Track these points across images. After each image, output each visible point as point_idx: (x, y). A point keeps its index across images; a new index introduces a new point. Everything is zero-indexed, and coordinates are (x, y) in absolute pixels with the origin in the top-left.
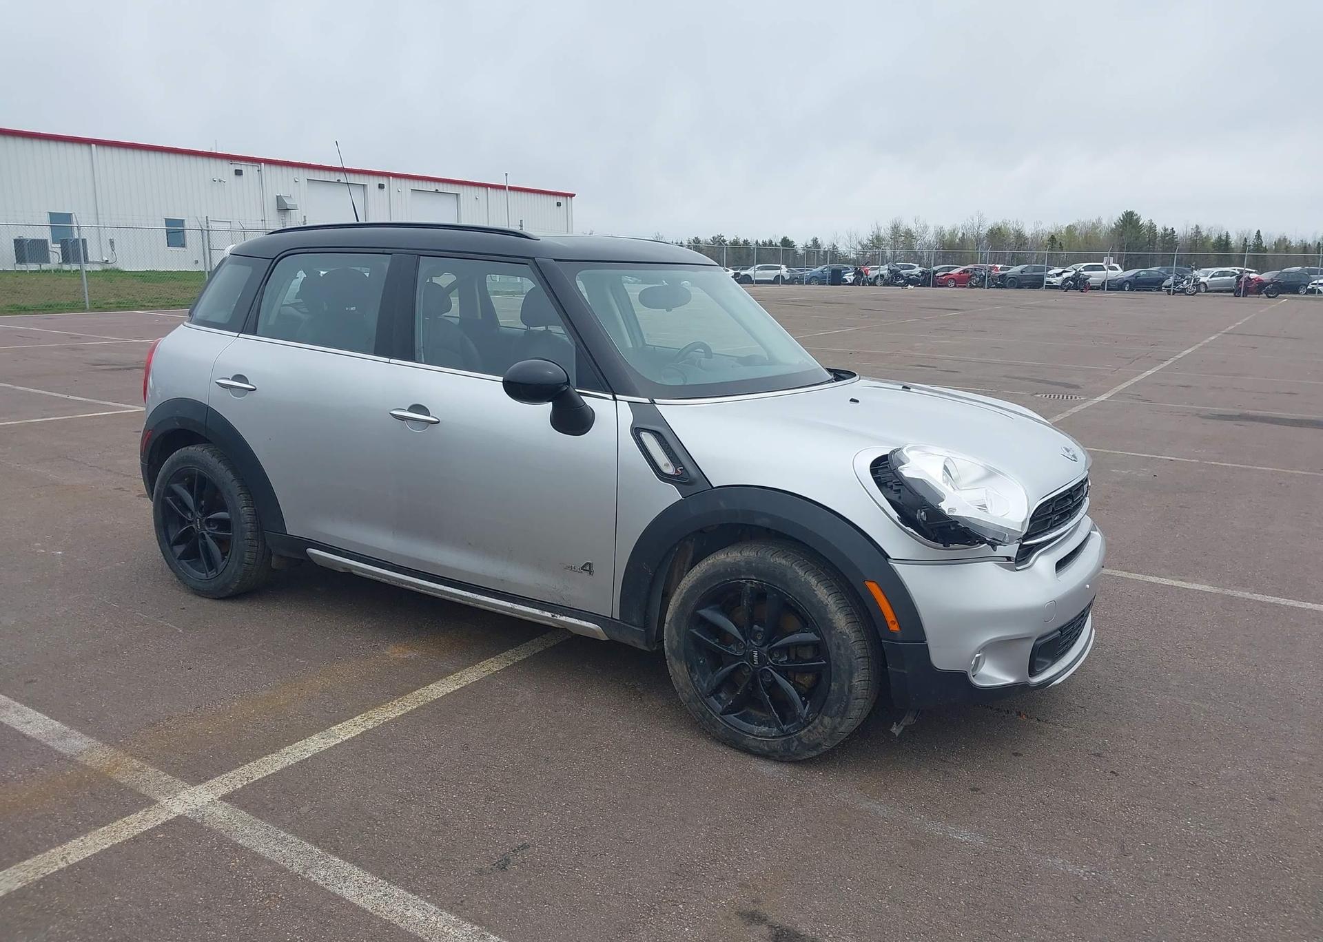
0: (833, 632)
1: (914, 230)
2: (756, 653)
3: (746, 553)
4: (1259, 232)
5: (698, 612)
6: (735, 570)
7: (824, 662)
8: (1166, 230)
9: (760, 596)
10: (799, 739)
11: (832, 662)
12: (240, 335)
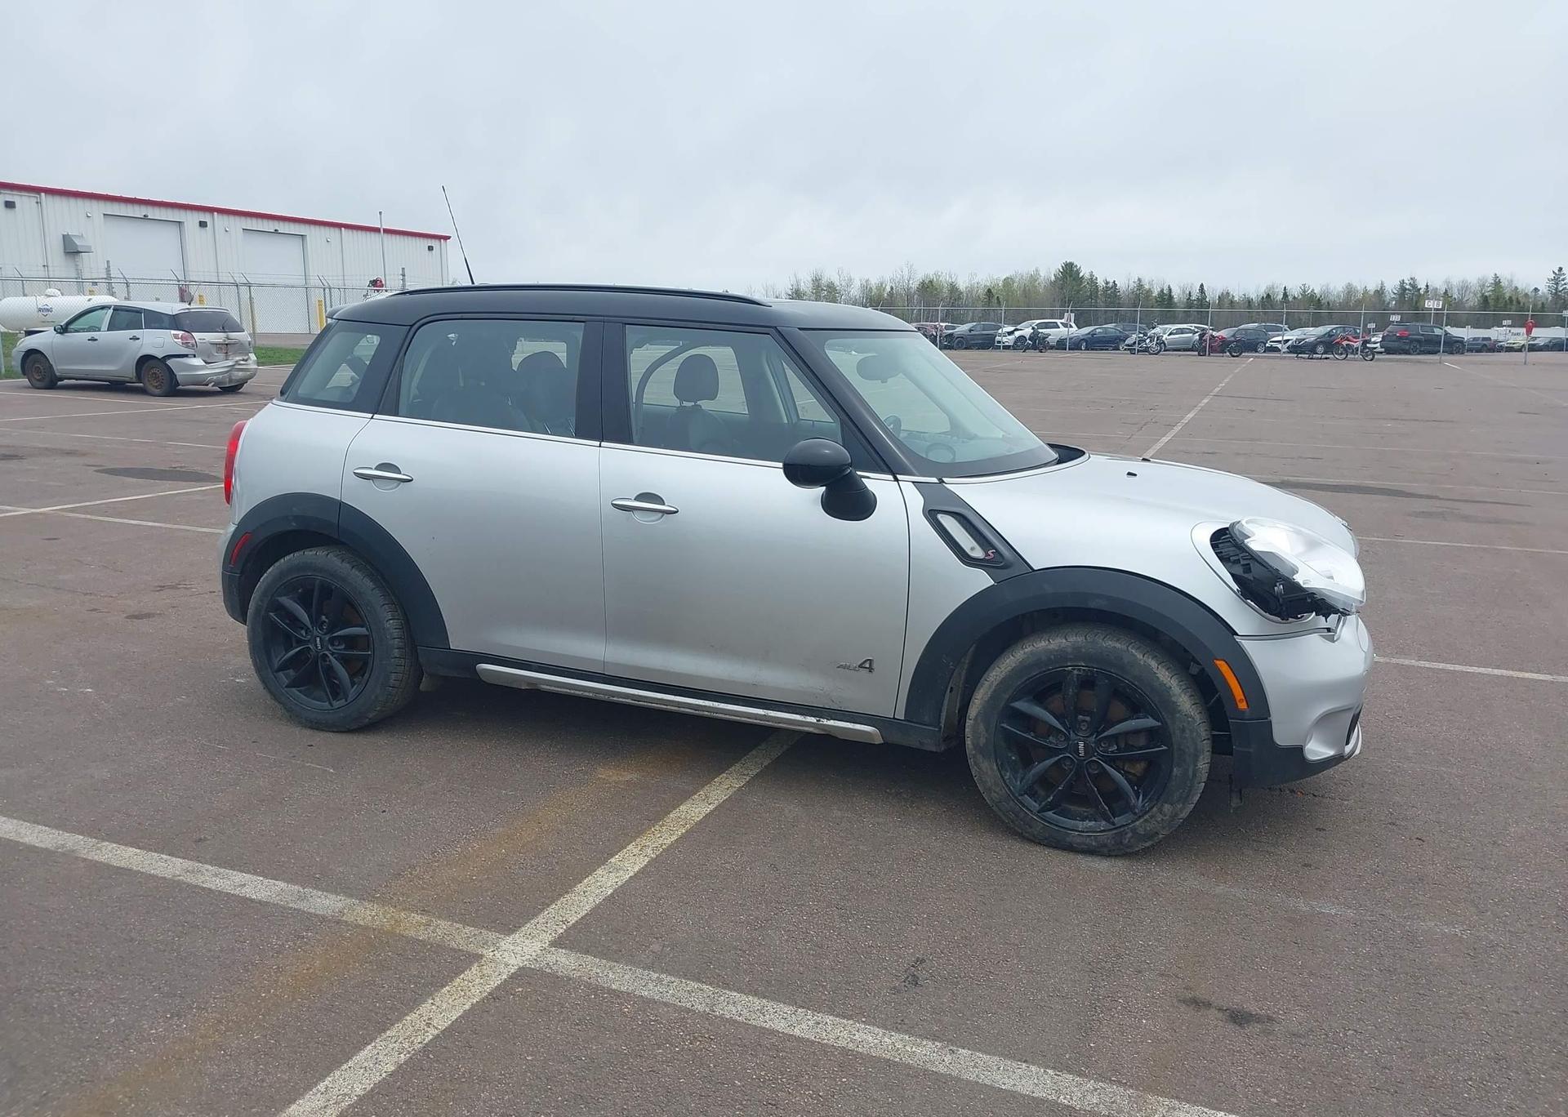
0: (1178, 715)
1: (837, 283)
2: (1081, 744)
3: (1072, 639)
4: (1202, 285)
5: (1012, 704)
6: (1061, 656)
7: (1165, 748)
8: (1107, 283)
9: (1087, 683)
10: (1134, 830)
11: (1175, 747)
12: (376, 416)
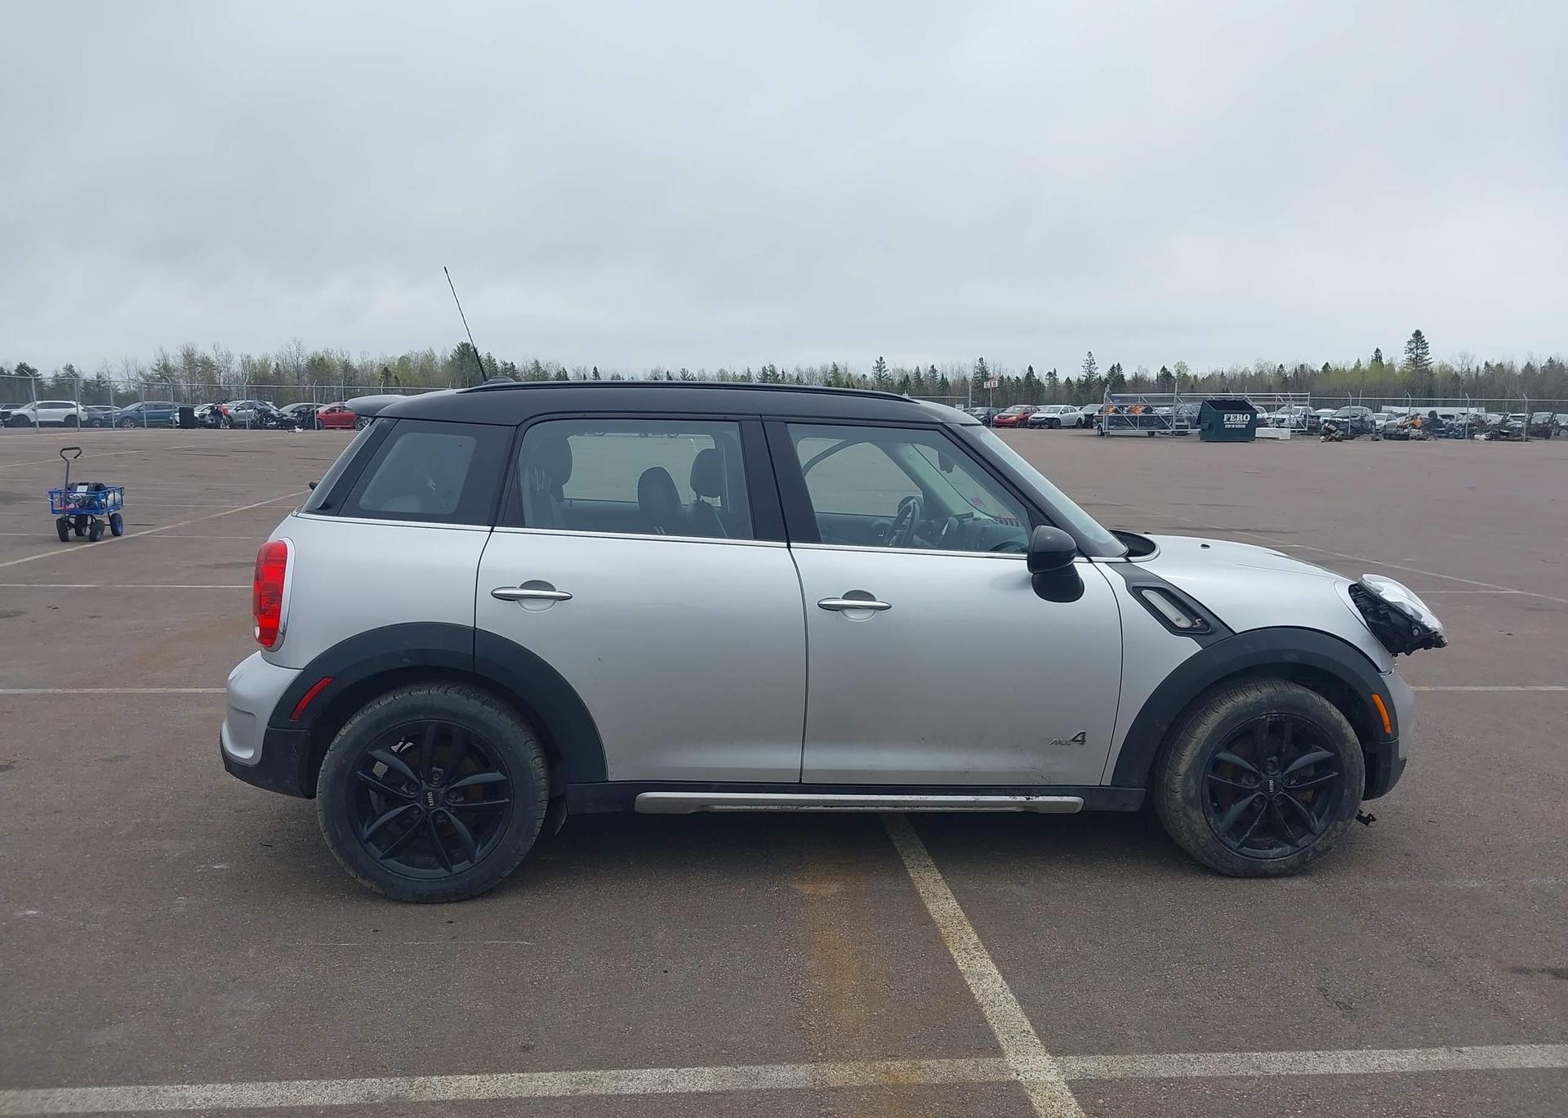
0: (1347, 744)
2: (1271, 782)
3: (1265, 691)
5: (1216, 756)
6: (1258, 707)
7: (1336, 774)
9: (1275, 728)
10: (1314, 849)
11: (1346, 771)
12: (496, 528)
